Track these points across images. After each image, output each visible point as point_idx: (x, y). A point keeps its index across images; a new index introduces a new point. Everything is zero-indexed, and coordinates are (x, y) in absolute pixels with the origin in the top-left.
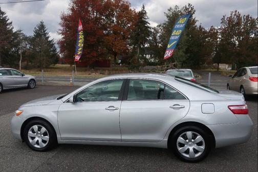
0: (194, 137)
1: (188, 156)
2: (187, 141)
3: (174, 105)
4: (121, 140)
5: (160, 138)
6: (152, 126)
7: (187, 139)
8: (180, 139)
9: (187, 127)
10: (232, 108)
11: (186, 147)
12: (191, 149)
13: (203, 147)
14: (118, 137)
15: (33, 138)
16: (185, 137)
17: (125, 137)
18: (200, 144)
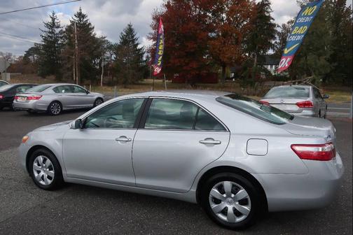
0: (235, 190)
1: (225, 218)
2: (225, 195)
3: (205, 140)
4: (136, 185)
5: (185, 187)
6: (174, 169)
7: (224, 193)
8: (215, 192)
9: (225, 175)
10: (297, 148)
11: (224, 205)
12: (230, 208)
13: (247, 208)
14: (131, 180)
15: (39, 172)
16: (221, 189)
17: (140, 181)
18: (243, 202)
